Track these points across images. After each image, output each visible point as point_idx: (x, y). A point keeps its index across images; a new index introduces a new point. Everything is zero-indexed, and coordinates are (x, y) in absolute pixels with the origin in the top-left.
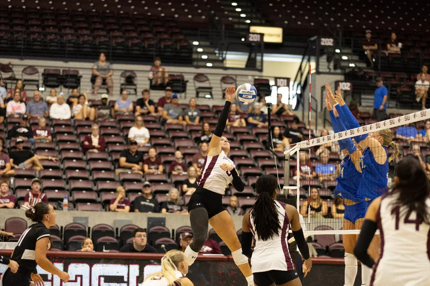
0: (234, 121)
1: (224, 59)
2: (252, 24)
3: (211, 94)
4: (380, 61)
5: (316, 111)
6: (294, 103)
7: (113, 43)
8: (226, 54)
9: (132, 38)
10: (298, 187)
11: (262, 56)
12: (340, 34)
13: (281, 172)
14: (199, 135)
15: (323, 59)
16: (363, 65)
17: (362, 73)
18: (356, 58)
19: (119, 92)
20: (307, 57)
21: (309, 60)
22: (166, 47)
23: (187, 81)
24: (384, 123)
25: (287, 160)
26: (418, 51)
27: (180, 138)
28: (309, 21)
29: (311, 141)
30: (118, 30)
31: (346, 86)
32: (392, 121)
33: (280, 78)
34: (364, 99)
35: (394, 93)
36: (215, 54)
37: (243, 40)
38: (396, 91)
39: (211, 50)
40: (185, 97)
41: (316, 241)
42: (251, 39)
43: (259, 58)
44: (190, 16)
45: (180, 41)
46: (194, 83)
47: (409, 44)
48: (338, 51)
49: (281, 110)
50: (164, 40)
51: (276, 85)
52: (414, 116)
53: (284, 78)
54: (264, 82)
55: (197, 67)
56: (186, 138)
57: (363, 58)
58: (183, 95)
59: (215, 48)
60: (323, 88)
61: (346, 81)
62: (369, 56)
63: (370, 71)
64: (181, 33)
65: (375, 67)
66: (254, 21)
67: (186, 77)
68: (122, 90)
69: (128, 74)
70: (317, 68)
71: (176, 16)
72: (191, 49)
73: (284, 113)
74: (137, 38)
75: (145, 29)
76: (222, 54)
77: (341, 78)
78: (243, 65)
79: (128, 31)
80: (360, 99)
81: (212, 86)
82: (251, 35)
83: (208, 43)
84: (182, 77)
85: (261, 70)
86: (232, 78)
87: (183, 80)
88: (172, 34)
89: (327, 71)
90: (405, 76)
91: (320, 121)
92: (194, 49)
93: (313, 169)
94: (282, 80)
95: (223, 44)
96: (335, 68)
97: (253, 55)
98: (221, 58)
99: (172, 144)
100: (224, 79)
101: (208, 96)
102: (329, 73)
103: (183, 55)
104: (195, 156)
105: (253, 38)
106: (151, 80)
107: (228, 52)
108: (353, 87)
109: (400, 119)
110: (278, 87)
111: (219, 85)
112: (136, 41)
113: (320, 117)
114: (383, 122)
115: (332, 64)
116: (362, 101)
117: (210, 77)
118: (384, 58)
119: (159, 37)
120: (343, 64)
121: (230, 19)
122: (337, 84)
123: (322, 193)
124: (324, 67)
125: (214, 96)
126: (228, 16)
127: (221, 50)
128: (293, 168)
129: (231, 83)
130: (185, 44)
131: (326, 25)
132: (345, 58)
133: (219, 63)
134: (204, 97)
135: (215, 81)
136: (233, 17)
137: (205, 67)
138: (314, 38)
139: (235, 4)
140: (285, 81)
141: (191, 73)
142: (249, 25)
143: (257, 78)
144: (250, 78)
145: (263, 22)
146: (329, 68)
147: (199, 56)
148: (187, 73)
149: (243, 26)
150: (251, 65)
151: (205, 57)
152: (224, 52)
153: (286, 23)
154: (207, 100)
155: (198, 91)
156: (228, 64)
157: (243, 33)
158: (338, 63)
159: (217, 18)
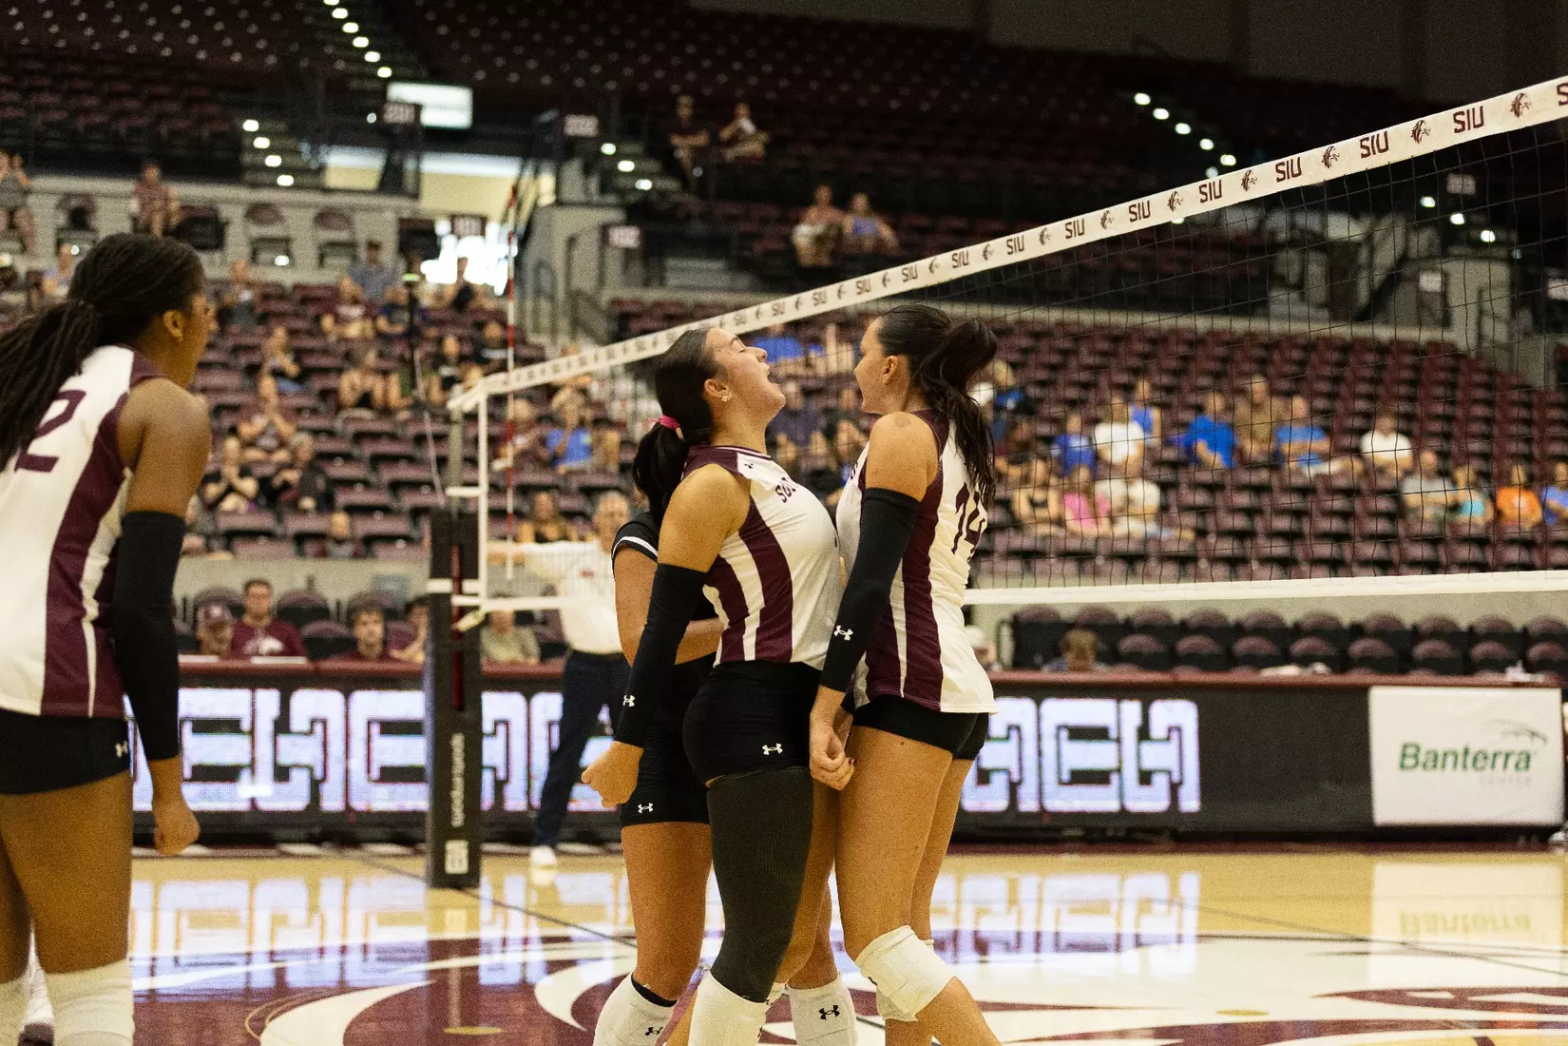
0: (347, 321)
1: (321, 169)
2: (395, 78)
3: (288, 253)
4: (713, 174)
5: (552, 298)
6: (499, 280)
7: (38, 122)
8: (328, 153)
9: (86, 111)
10: (481, 491)
11: (418, 159)
12: (616, 108)
15: (573, 170)
16: (670, 184)
17: (667, 204)
18: (652, 165)
19: (51, 250)
20: (531, 164)
21: (537, 172)
22: (173, 133)
23: (226, 223)
25: (456, 422)
26: (808, 150)
28: (538, 73)
29: (513, 374)
30: (52, 90)
31: (627, 237)
33: (463, 216)
34: (674, 269)
35: (746, 253)
36: (300, 153)
37: (372, 118)
38: (751, 248)
39: (289, 143)
41: (544, 622)
42: (390, 117)
43: (410, 165)
44: (237, 58)
45: (211, 119)
46: (246, 227)
47: (786, 132)
48: (609, 149)
49: (465, 294)
50: (169, 116)
51: (453, 232)
53: (473, 216)
54: (424, 226)
55: (255, 185)
56: (225, 366)
58: (217, 256)
59: (300, 138)
60: (572, 242)
61: (628, 222)
62: (687, 162)
63: (689, 199)
64: (212, 100)
65: (701, 189)
66: (402, 71)
67: (226, 212)
68: (59, 243)
69: (74, 203)
70: (557, 191)
71: (202, 55)
72: (239, 142)
73: (473, 305)
74: (99, 110)
75: (122, 87)
76: (318, 153)
77: (614, 215)
78: (371, 182)
79: (78, 93)
80: (663, 269)
81: (292, 233)
82: (391, 107)
83: (281, 126)
84: (215, 211)
85: (415, 196)
86: (342, 216)
87: (217, 219)
88: (190, 102)
89: (581, 197)
90: (773, 212)
91: (564, 324)
92: (246, 142)
94: (467, 221)
95: (322, 129)
96: (604, 189)
97: (397, 157)
98: (314, 165)
100: (324, 218)
101: (282, 260)
102: (588, 205)
103: (217, 154)
105: (395, 115)
106: (135, 220)
107: (334, 148)
108: (646, 238)
110: (459, 237)
111: (310, 234)
112: (98, 119)
113: (563, 315)
115: (594, 183)
116: (668, 274)
117: (286, 212)
118: (723, 166)
119: (155, 107)
120: (622, 182)
121: (340, 65)
122: (605, 230)
123: (566, 503)
124: (574, 190)
125: (299, 261)
126: (333, 59)
127: (315, 143)
129: (338, 228)
130: (224, 127)
131: (579, 83)
132: (626, 166)
133: (311, 177)
134: (272, 263)
135: (298, 223)
136: (348, 60)
137: (274, 186)
138: (547, 117)
139: (351, 28)
140: (475, 225)
141: (238, 202)
142: (387, 81)
143: (406, 215)
144: (389, 216)
145: (424, 73)
146: (586, 191)
147: (258, 159)
148: (228, 202)
149: (369, 85)
150: (392, 182)
151: (273, 161)
152: (323, 149)
153: (481, 75)
154: (281, 270)
155: (258, 248)
156: (332, 180)
157: (372, 102)
158: (609, 181)
159: (304, 63)
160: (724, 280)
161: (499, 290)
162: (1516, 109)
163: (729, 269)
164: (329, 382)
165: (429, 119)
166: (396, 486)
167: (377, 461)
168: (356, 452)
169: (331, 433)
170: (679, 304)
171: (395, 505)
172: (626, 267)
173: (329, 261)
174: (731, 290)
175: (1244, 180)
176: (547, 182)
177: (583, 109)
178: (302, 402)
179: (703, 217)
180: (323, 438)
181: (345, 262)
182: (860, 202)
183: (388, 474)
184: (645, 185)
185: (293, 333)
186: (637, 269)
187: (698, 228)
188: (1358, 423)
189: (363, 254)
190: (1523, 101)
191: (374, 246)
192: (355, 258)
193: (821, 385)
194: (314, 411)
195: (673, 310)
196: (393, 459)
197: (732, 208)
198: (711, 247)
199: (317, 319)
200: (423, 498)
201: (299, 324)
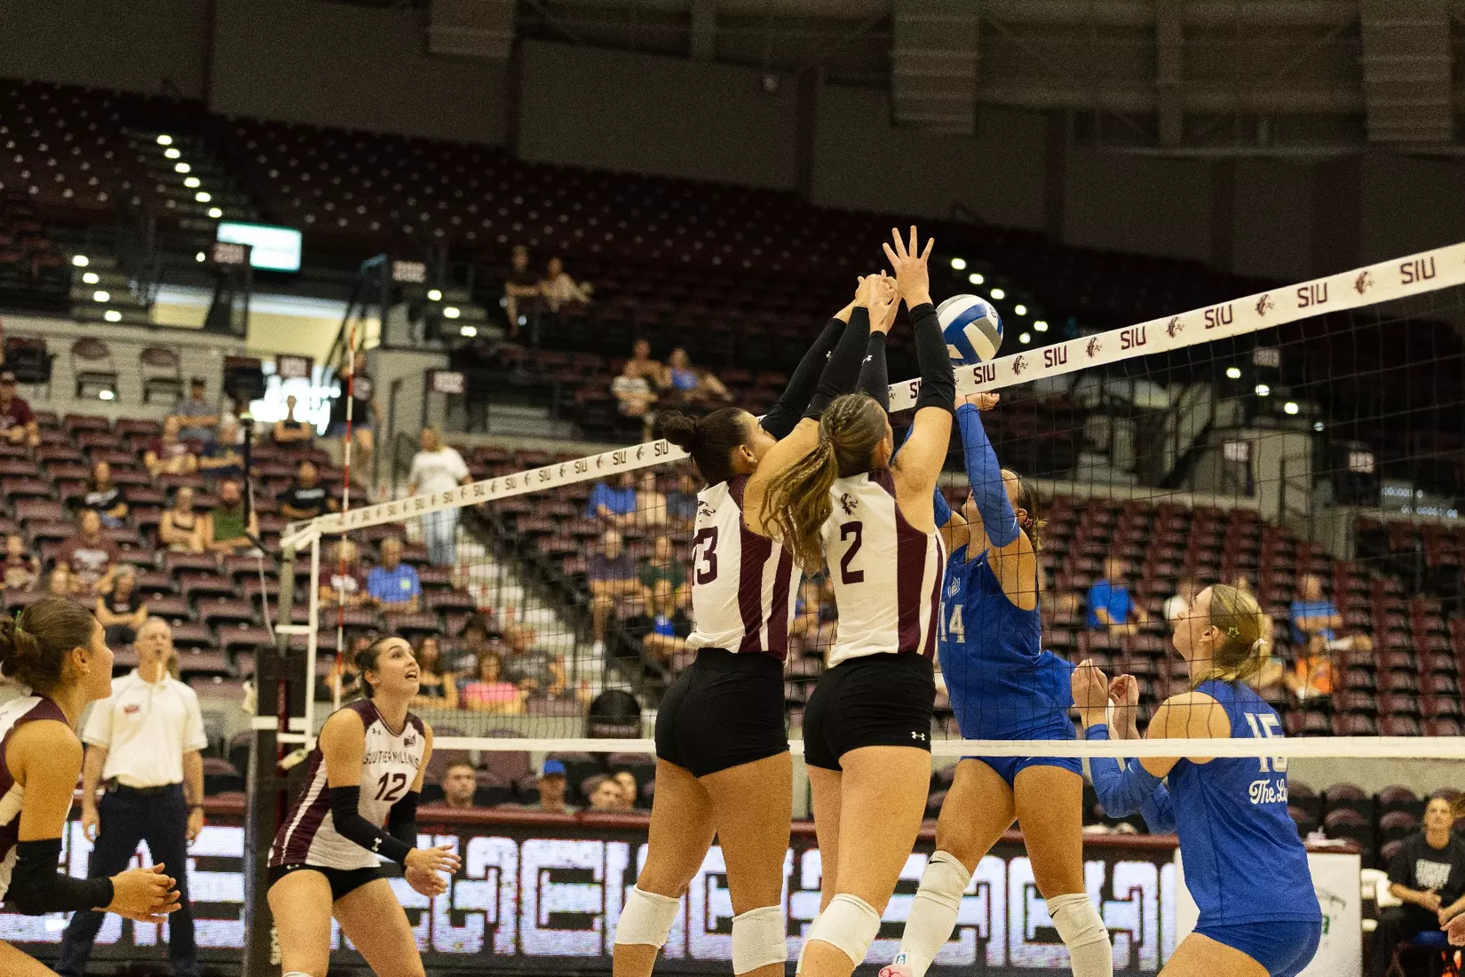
0: (170, 457)
1: (149, 306)
2: (226, 219)
3: (114, 389)
4: (536, 323)
6: (321, 420)
8: (156, 291)
10: (311, 630)
11: (247, 300)
12: (443, 255)
13: (273, 589)
14: (77, 491)
15: (399, 314)
16: (493, 332)
17: (492, 351)
18: (479, 313)
20: (357, 309)
21: (363, 316)
23: (53, 356)
24: (526, 478)
25: (288, 561)
26: (630, 302)
27: (29, 497)
28: (367, 219)
29: (348, 514)
31: (451, 382)
32: (545, 472)
33: (289, 356)
34: (499, 415)
35: (568, 403)
36: (128, 289)
37: (201, 257)
38: (573, 398)
39: (119, 279)
40: (48, 396)
42: (219, 257)
43: (238, 305)
44: (68, 194)
45: (41, 253)
46: (73, 361)
47: (611, 285)
48: (435, 295)
51: (278, 372)
52: (598, 462)
53: (299, 358)
54: (248, 365)
55: (82, 320)
56: (46, 498)
57: (497, 316)
58: (43, 389)
59: (130, 275)
60: (396, 385)
61: (452, 368)
62: (512, 311)
63: (512, 347)
64: (43, 235)
66: (231, 212)
67: (52, 345)
70: (383, 335)
71: (34, 190)
72: (69, 276)
76: (147, 290)
77: (439, 361)
78: (198, 320)
80: (486, 415)
81: (117, 368)
82: (221, 248)
83: (110, 263)
84: (43, 344)
85: (242, 336)
86: (168, 352)
87: (44, 352)
88: (20, 236)
89: (406, 342)
90: (597, 362)
91: (386, 467)
92: (76, 277)
93: (363, 584)
94: (294, 362)
95: (150, 267)
96: (428, 335)
97: (224, 298)
98: (143, 302)
99: (10, 512)
100: (150, 354)
101: (106, 395)
102: (412, 349)
103: (46, 288)
104: (64, 545)
105: (223, 256)
107: (163, 287)
108: (469, 384)
109: (564, 468)
110: (284, 379)
111: (135, 370)
113: (387, 456)
114: (523, 474)
115: (419, 328)
116: (490, 419)
117: (113, 347)
120: (447, 328)
121: (171, 204)
122: (429, 374)
124: (398, 336)
125: (122, 396)
126: (165, 198)
127: (144, 281)
128: (302, 580)
129: (167, 365)
130: (52, 262)
131: (408, 229)
132: (452, 312)
133: (137, 313)
134: (97, 398)
135: (125, 359)
136: (178, 200)
137: (102, 321)
138: (376, 261)
139: (183, 168)
140: (302, 365)
141: (66, 336)
142: (217, 221)
143: (231, 353)
144: (215, 353)
145: (254, 215)
146: (411, 336)
147: (87, 294)
148: (57, 335)
149: (201, 225)
150: (219, 320)
151: (101, 296)
152: (152, 287)
153: (310, 219)
154: (105, 405)
155: (83, 382)
156: (160, 316)
157: (202, 241)
158: (434, 327)
159: (136, 201)
160: (545, 428)
161: (322, 430)
162: (1359, 286)
163: (549, 418)
164: (151, 517)
165: (258, 260)
166: (214, 623)
167: (196, 596)
168: (176, 587)
169: (150, 568)
170: (502, 450)
171: (213, 641)
172: (448, 412)
173: (155, 397)
174: (553, 438)
175: (1089, 347)
176: (373, 326)
177: (408, 258)
178: (121, 535)
179: (528, 365)
180: (143, 571)
181: (170, 398)
182: (679, 356)
183: (207, 610)
184: (469, 331)
185: (115, 467)
186: (459, 414)
187: (520, 375)
188: (1160, 587)
189: (187, 391)
190: (1366, 279)
191: (198, 383)
192: (180, 395)
193: (639, 533)
194: (135, 545)
195: (493, 456)
196: (213, 595)
197: (557, 358)
198: (534, 395)
199: (141, 454)
200: (243, 635)
201: (122, 458)
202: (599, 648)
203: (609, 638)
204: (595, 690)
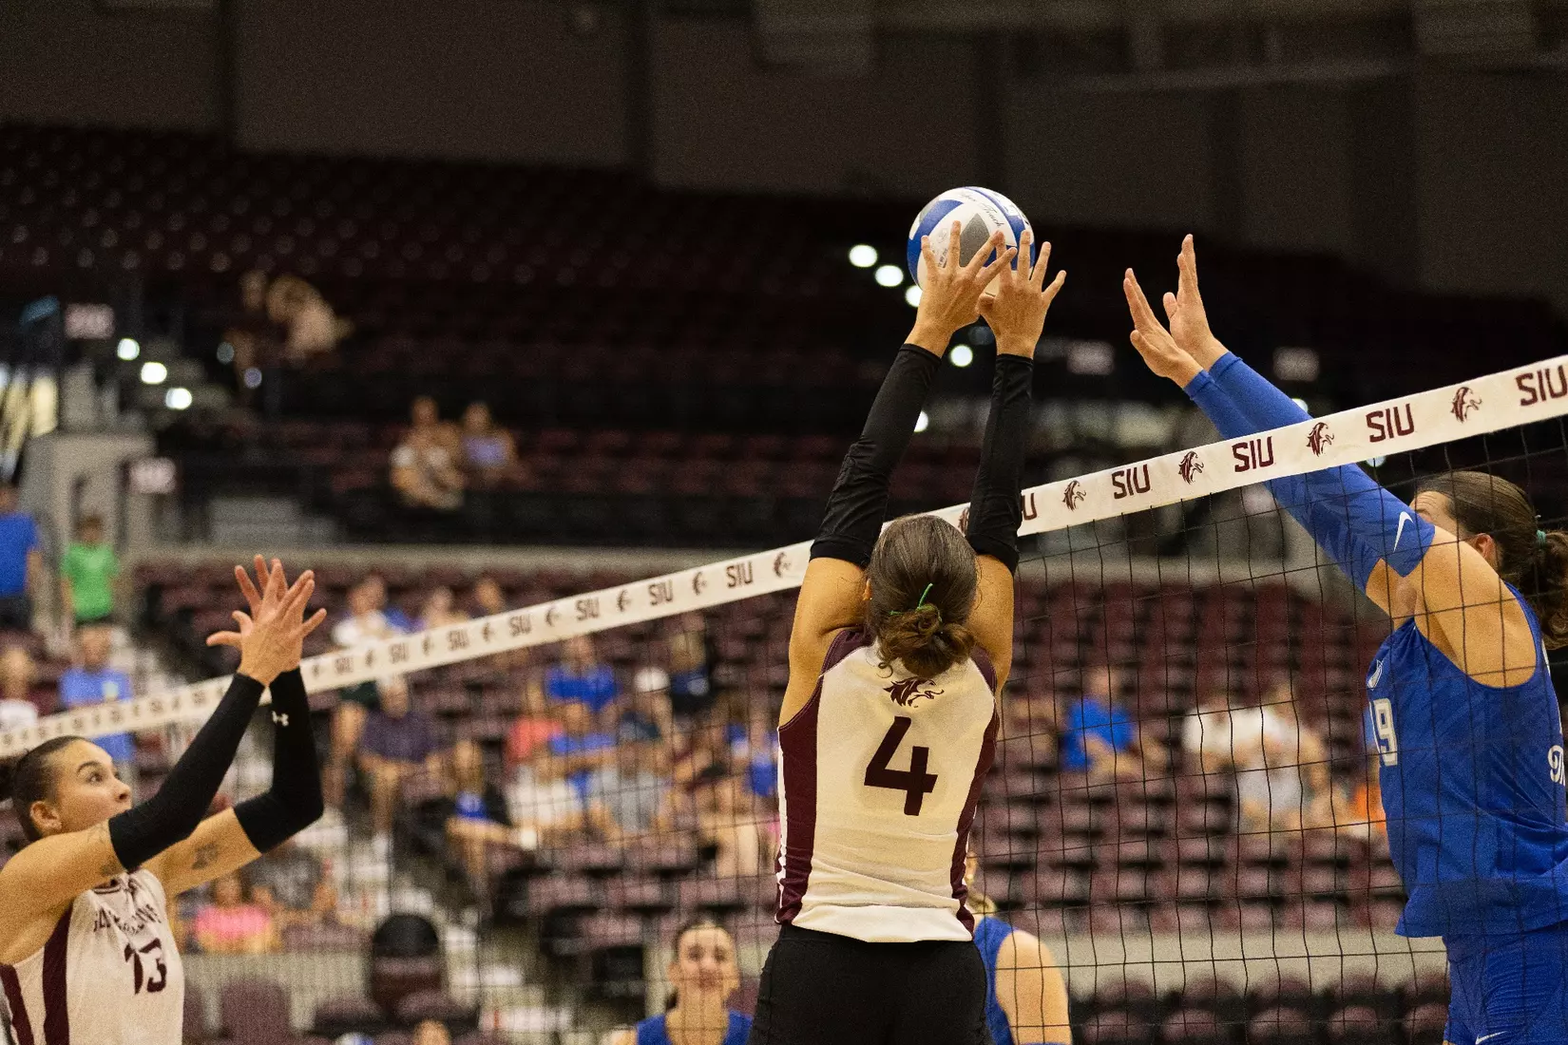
4: (276, 382)
12: (136, 291)
15: (80, 380)
16: (216, 399)
17: (214, 428)
18: (193, 372)
20: (22, 372)
21: (30, 381)
28: (28, 248)
31: (156, 476)
35: (323, 491)
48: (128, 349)
60: (79, 484)
61: (158, 455)
63: (242, 418)
65: (258, 404)
70: (60, 411)
77: (136, 445)
89: (92, 420)
96: (124, 405)
102: (100, 429)
115: (110, 399)
116: (215, 525)
120: (150, 398)
122: (124, 467)
124: (81, 409)
131: (86, 260)
132: (154, 373)
138: (44, 309)
146: (99, 409)
158: (129, 396)
163: (301, 513)
172: (157, 518)
176: (45, 393)
177: (90, 296)
182: (479, 416)
184: (180, 399)
186: (172, 517)
202: (382, 844)
203: (397, 830)
204: (380, 906)
